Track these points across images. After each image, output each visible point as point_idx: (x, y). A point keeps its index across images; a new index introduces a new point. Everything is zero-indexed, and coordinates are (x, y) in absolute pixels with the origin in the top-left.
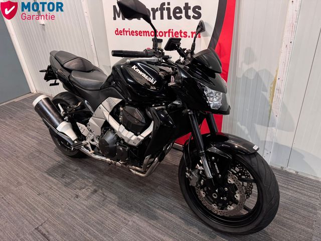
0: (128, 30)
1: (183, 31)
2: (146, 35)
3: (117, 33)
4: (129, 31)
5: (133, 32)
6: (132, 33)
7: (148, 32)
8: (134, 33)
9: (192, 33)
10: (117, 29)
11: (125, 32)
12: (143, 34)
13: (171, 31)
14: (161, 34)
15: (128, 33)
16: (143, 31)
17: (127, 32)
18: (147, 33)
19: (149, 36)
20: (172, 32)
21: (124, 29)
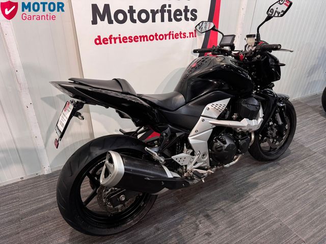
0: (118, 36)
1: (183, 32)
2: (144, 40)
3: (98, 42)
4: (120, 38)
5: (125, 38)
6: (124, 40)
7: (146, 36)
8: (127, 39)
9: (190, 33)
10: (99, 37)
11: (113, 40)
12: (139, 40)
13: (172, 33)
14: (161, 37)
15: (118, 41)
16: (140, 36)
17: (115, 39)
18: (145, 38)
19: (147, 40)
20: (173, 35)
21: (111, 36)
